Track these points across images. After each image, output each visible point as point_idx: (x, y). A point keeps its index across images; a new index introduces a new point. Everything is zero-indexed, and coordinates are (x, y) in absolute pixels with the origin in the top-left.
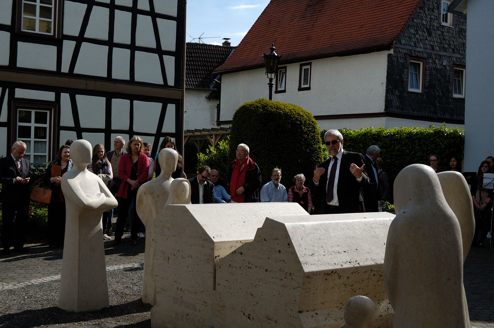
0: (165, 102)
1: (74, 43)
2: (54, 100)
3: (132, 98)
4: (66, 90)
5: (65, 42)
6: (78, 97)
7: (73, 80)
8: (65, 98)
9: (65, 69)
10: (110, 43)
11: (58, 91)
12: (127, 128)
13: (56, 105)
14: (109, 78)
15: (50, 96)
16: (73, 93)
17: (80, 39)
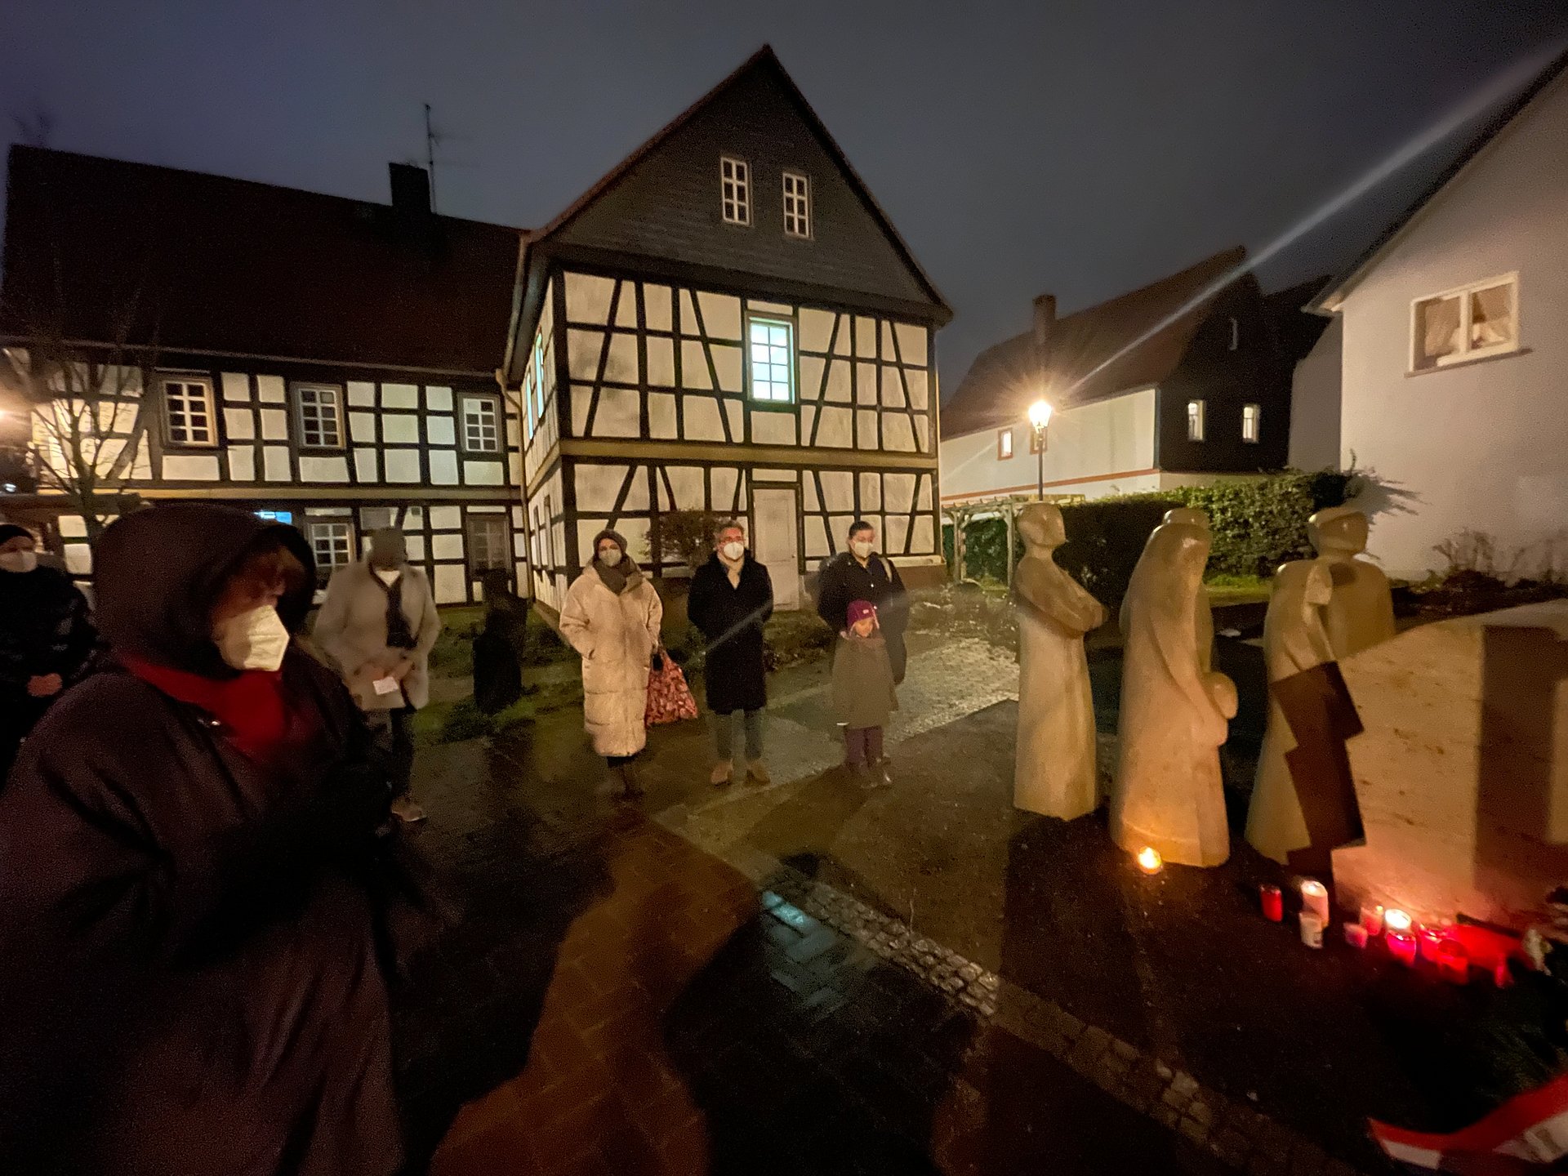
0: (919, 472)
1: (813, 408)
2: (795, 480)
3: (882, 470)
4: (808, 467)
5: (803, 407)
6: (822, 474)
7: (816, 454)
8: (808, 475)
9: (806, 442)
10: (853, 405)
11: (800, 468)
12: (878, 508)
13: (797, 487)
14: (855, 449)
15: (790, 476)
16: (816, 469)
17: (820, 404)
